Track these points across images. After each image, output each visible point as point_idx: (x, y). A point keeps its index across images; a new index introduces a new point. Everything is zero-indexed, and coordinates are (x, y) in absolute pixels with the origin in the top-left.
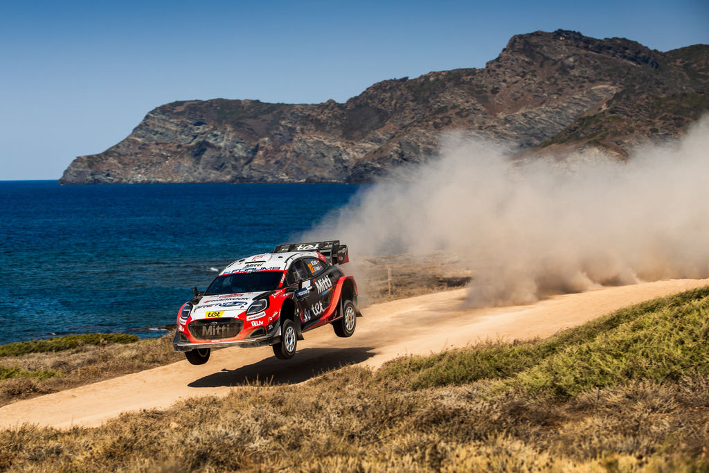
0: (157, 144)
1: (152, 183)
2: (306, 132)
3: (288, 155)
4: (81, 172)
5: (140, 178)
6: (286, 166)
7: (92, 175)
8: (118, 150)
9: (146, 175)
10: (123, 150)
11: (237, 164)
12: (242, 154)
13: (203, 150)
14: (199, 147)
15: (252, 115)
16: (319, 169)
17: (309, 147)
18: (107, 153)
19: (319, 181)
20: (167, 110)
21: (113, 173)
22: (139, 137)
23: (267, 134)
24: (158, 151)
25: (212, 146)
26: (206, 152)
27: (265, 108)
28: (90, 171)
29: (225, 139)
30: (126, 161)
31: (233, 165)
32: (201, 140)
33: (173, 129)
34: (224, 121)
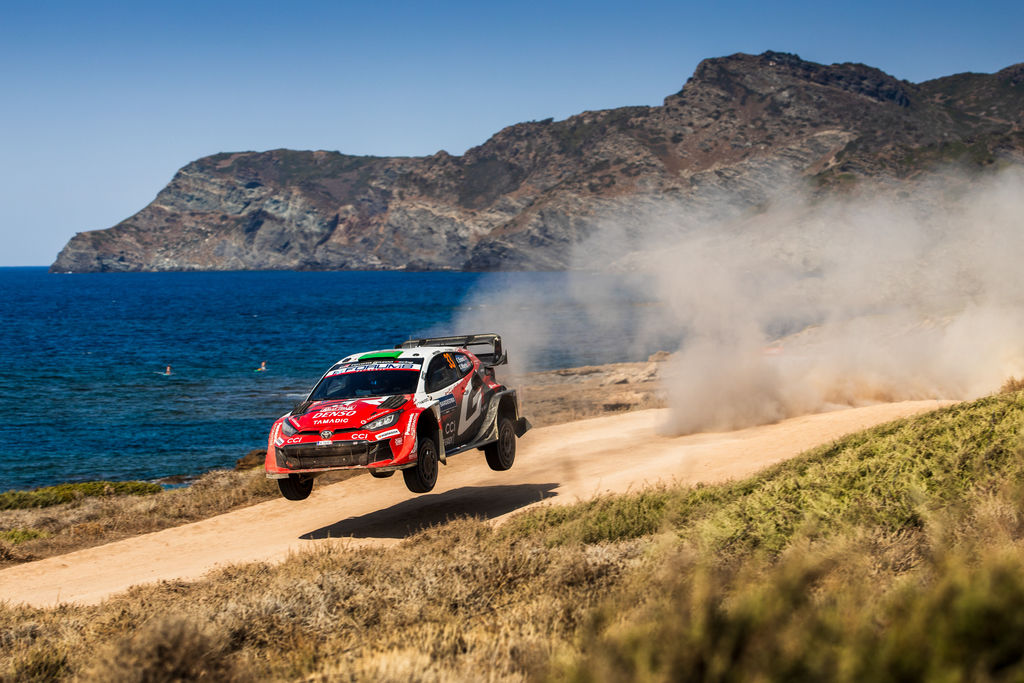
0: (193, 214)
1: (185, 271)
2: (407, 197)
3: (381, 230)
4: (82, 255)
5: (168, 263)
6: (379, 246)
7: (98, 258)
8: (137, 223)
9: (176, 259)
10: (143, 223)
11: (308, 243)
12: (316, 229)
13: (259, 224)
14: (254, 218)
15: (329, 172)
16: (425, 251)
17: (411, 219)
18: (121, 228)
19: (426, 267)
20: (207, 166)
21: (129, 257)
22: (166, 204)
23: (351, 200)
24: (193, 225)
25: (271, 217)
26: (263, 227)
27: (347, 163)
28: (95, 253)
29: (290, 207)
30: (148, 240)
31: (301, 245)
32: (256, 208)
33: (215, 192)
34: (288, 182)
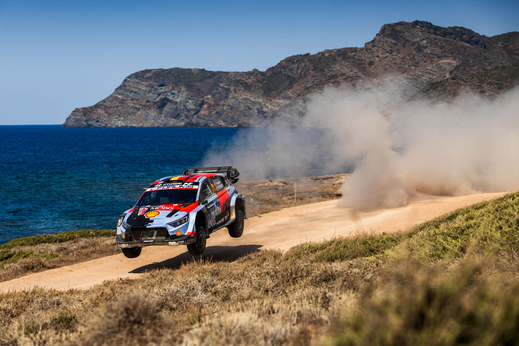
0: (132, 100)
1: (128, 127)
2: (238, 91)
3: (225, 108)
4: (78, 119)
5: (120, 123)
6: (224, 116)
7: (86, 121)
8: (105, 104)
9: (124, 121)
10: (108, 104)
11: (189, 114)
12: (192, 107)
13: (165, 104)
14: (162, 102)
15: (200, 79)
16: (247, 118)
17: (239, 102)
18: (97, 106)
19: (247, 126)
20: (140, 76)
21: (101, 120)
22: (120, 95)
23: (210, 93)
24: (133, 105)
25: (171, 101)
26: (167, 106)
27: (209, 74)
28: (85, 118)
29: (180, 97)
30: (110, 112)
31: (186, 115)
32: (164, 97)
33: (143, 89)
34: (180, 83)
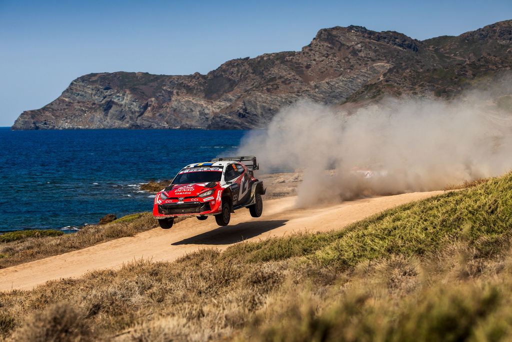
0: (79, 102)
1: (75, 129)
2: (181, 94)
3: (168, 110)
4: (26, 122)
5: (67, 125)
6: (167, 118)
7: (34, 123)
8: (52, 107)
9: (71, 123)
10: (55, 107)
11: (134, 116)
12: (137, 109)
13: (110, 107)
14: (108, 104)
15: (144, 82)
16: (189, 120)
17: (182, 104)
18: (45, 109)
19: (189, 127)
20: (86, 79)
21: (49, 122)
22: (66, 98)
23: (154, 96)
24: (79, 107)
25: (116, 104)
26: (112, 108)
27: (152, 78)
28: (32, 121)
29: (126, 99)
30: (57, 114)
31: (130, 117)
32: (109, 99)
33: (89, 92)
34: (124, 87)
